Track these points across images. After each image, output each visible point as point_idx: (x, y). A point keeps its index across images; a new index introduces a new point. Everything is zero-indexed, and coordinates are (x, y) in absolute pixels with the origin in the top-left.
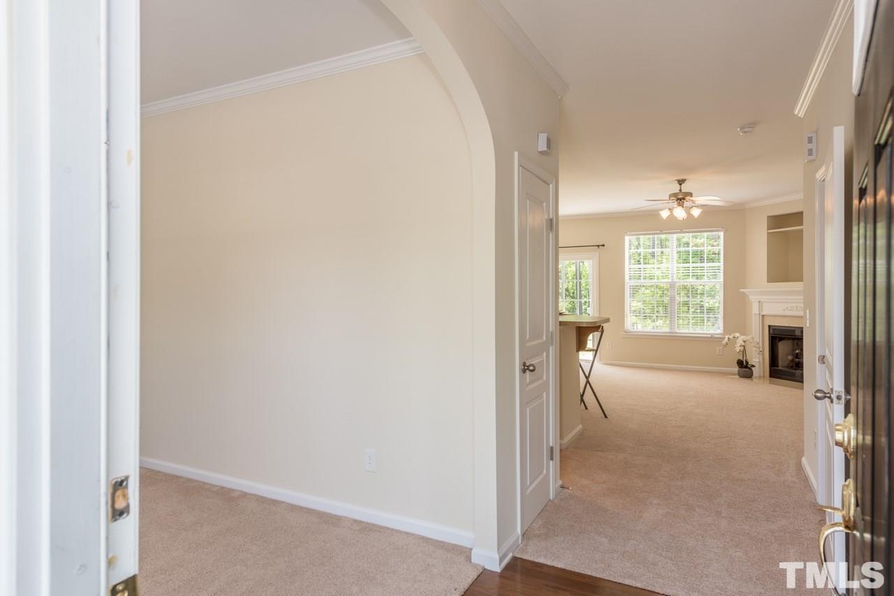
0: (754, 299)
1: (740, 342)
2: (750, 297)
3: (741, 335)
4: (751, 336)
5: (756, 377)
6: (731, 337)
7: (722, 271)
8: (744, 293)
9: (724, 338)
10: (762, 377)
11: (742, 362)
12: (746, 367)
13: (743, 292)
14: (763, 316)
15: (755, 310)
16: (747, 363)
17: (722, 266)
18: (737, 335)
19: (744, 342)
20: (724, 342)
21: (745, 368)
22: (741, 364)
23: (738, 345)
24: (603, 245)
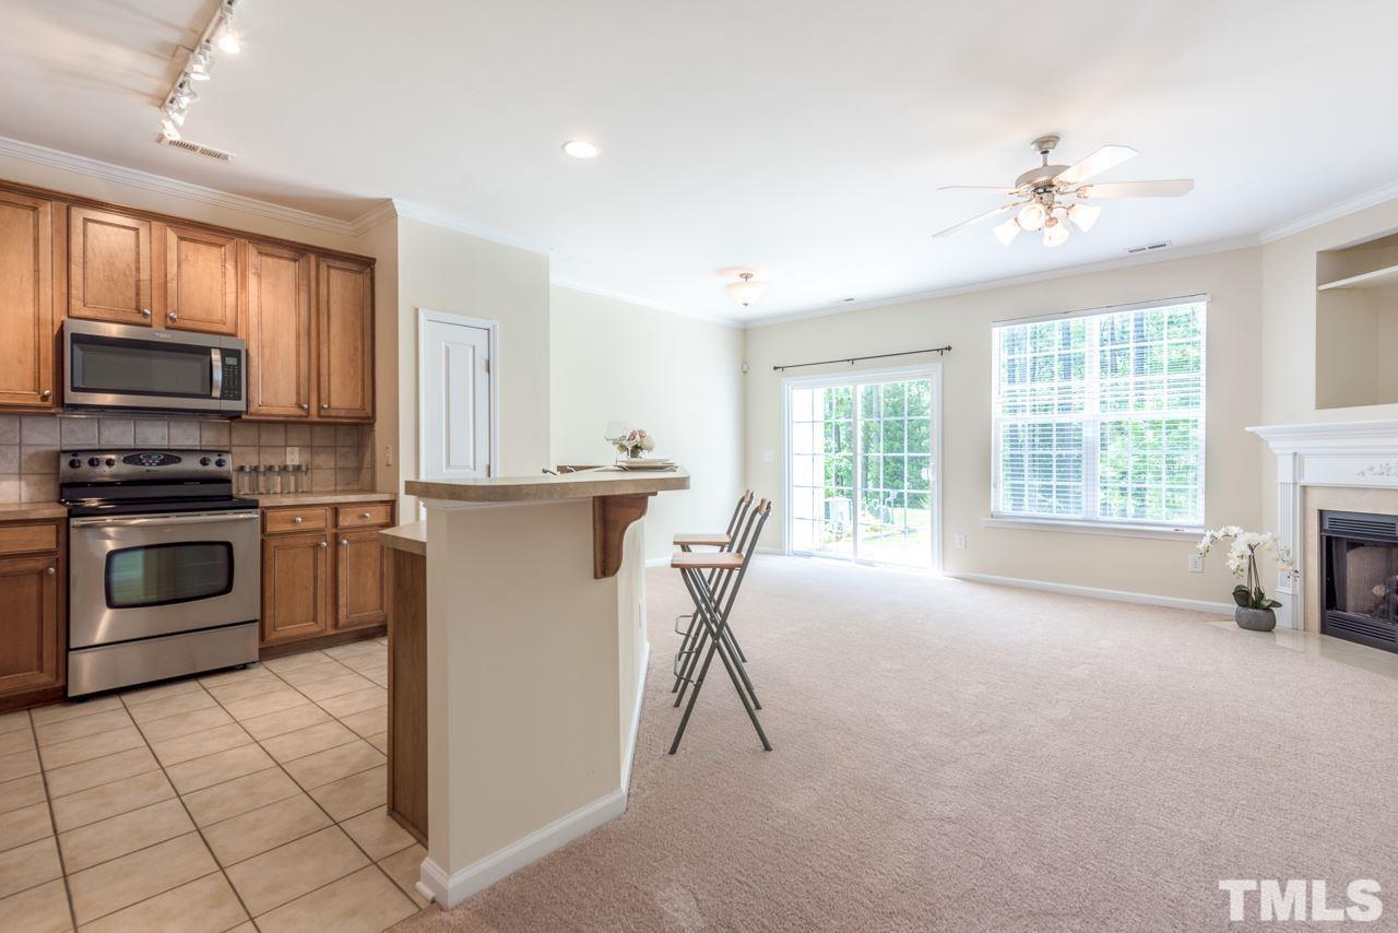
0: (1281, 449)
1: (1240, 547)
2: (1272, 445)
3: (1247, 529)
4: (1269, 534)
5: (1283, 632)
6: (1219, 534)
7: (1203, 389)
8: (1256, 437)
9: (1203, 536)
10: (1301, 630)
11: (1248, 593)
12: (1257, 605)
13: (1253, 433)
14: (1304, 488)
15: (1284, 473)
16: (1261, 595)
17: (1204, 378)
18: (1234, 530)
19: (1251, 548)
20: (1201, 546)
21: (1254, 608)
22: (1243, 597)
23: (1235, 554)
24: (949, 348)
